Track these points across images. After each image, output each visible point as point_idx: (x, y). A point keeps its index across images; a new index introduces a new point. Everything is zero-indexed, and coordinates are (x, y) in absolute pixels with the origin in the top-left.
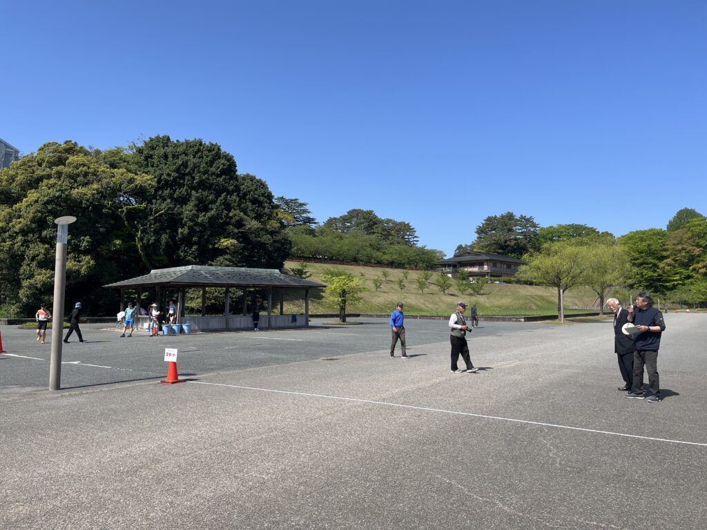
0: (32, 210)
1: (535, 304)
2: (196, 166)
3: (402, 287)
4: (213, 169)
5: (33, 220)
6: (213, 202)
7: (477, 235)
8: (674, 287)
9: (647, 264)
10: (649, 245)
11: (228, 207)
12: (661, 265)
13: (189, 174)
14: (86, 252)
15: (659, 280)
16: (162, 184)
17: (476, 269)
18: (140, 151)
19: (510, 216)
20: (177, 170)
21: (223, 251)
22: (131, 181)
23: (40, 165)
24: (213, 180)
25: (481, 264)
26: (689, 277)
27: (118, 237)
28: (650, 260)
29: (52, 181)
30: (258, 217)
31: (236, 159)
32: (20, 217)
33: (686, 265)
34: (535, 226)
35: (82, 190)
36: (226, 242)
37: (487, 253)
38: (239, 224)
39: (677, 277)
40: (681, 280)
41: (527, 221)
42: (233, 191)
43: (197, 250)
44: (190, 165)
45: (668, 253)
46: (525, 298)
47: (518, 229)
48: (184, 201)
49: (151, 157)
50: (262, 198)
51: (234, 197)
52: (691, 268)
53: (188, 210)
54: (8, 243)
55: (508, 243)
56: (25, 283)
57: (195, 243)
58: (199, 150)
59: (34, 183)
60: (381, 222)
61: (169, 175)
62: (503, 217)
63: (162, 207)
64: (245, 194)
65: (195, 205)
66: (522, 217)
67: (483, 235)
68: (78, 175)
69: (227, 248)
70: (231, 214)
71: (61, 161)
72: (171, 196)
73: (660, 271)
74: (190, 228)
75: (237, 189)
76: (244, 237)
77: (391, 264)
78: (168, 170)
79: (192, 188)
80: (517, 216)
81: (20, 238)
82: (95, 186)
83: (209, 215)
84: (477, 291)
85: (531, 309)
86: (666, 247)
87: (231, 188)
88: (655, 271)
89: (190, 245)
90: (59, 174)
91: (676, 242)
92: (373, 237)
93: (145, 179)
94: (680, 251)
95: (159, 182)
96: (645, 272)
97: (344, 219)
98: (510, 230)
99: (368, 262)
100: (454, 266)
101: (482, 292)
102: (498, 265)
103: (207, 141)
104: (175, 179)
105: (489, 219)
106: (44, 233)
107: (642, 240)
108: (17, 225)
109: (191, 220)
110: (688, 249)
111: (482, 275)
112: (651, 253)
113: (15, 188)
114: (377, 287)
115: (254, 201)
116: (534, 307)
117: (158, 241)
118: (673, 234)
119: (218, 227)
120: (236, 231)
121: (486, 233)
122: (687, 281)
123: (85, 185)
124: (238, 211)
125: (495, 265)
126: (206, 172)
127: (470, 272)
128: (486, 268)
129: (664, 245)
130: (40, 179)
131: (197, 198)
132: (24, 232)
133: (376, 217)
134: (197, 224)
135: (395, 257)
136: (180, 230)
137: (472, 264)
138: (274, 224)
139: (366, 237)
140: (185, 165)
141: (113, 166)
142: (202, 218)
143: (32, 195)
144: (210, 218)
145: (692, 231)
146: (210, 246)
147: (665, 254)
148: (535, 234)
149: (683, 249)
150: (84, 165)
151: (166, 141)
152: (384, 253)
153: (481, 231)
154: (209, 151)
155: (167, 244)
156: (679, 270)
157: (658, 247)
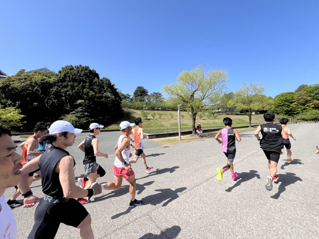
8: (298, 113)
9: (285, 105)
10: (286, 98)
12: (292, 105)
15: (291, 111)
17: (216, 111)
39: (300, 109)
52: (306, 105)
86: (294, 98)
88: (289, 108)
89: (67, 103)
91: (299, 96)
94: (300, 99)
96: (284, 108)
107: (283, 96)
110: (304, 98)
112: (287, 101)
118: (297, 93)
122: (304, 111)
125: (224, 109)
128: (220, 110)
145: (307, 91)
156: (300, 106)
157: (290, 98)
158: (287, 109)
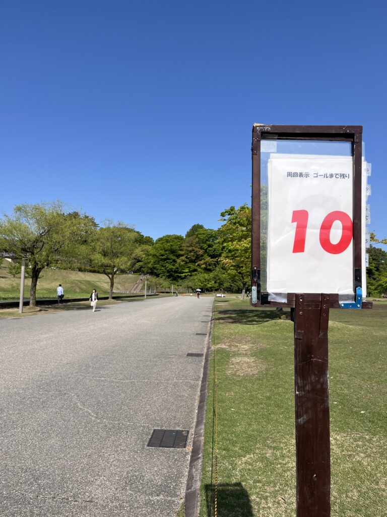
8: (185, 277)
9: (169, 259)
10: (172, 246)
12: (178, 261)
15: (176, 272)
19: (76, 215)
26: (195, 270)
28: (172, 256)
33: (193, 262)
39: (188, 270)
40: (190, 272)
41: (90, 221)
45: (183, 252)
46: (72, 282)
52: (196, 264)
73: (177, 265)
85: (75, 292)
86: (182, 248)
88: (174, 265)
91: (188, 245)
94: (190, 252)
96: (167, 265)
110: (195, 250)
118: (188, 239)
122: (193, 273)
129: (181, 246)
149: (193, 250)
156: (189, 265)
157: (177, 248)
158: (171, 267)
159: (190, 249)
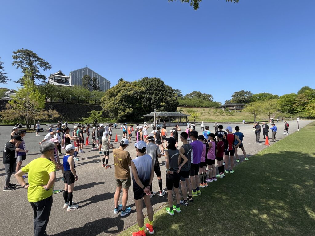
0: (120, 98)
1: (250, 118)
2: (155, 85)
3: (209, 114)
4: (159, 85)
5: (120, 100)
6: (159, 94)
7: (232, 97)
8: (298, 112)
9: (289, 105)
10: (290, 99)
11: (163, 95)
12: (294, 105)
13: (153, 87)
14: (131, 107)
15: (293, 110)
16: (147, 90)
17: (231, 108)
18: (141, 82)
19: (243, 91)
20: (150, 86)
21: (162, 106)
22: (140, 89)
23: (120, 87)
24: (159, 88)
25: (233, 106)
26: (304, 109)
27: (138, 104)
28: (290, 104)
29: (123, 91)
30: (170, 97)
31: (164, 82)
32: (117, 100)
33: (303, 105)
34: (251, 94)
35: (129, 92)
36: (162, 104)
37: (235, 103)
38: (166, 99)
39: (300, 109)
40: (301, 110)
41: (249, 93)
42: (164, 90)
43: (156, 106)
44: (153, 85)
45: (296, 101)
46: (247, 116)
47: (245, 95)
48: (152, 94)
49: (144, 83)
50: (171, 92)
51: (164, 92)
52: (305, 106)
53: (153, 96)
54: (115, 106)
55: (242, 100)
56: (119, 115)
57: (155, 104)
58: (155, 80)
59: (119, 92)
60: (202, 95)
61: (148, 87)
62: (240, 92)
63: (147, 96)
64: (167, 91)
65: (155, 95)
66: (247, 92)
67: (234, 97)
68: (128, 89)
69: (163, 105)
70: (164, 96)
71: (124, 86)
72: (149, 93)
73: (293, 107)
74: (154, 100)
75: (165, 90)
76: (167, 102)
77: (206, 107)
78: (148, 86)
79: (154, 90)
80: (245, 91)
81: (117, 104)
82: (132, 91)
83: (158, 97)
84: (232, 114)
85: (248, 120)
86: (296, 100)
87: (163, 89)
89: (154, 105)
90: (124, 89)
91: (300, 98)
92: (200, 99)
93: (143, 89)
94: (301, 101)
95: (146, 89)
96: (288, 107)
97: (191, 94)
98: (243, 96)
99: (199, 107)
100: (225, 107)
101: (233, 115)
102: (239, 106)
103: (157, 78)
104: (150, 88)
105: (236, 92)
106: (122, 103)
107: (287, 97)
108: (117, 102)
109: (154, 98)
110: (304, 100)
111: (234, 110)
112: (290, 102)
113: (115, 93)
114: (202, 114)
115: (169, 93)
116: (249, 119)
117: (146, 104)
118: (299, 95)
119: (161, 100)
120: (165, 101)
121: (235, 97)
122: (303, 110)
123: (130, 91)
124: (165, 96)
125: (237, 107)
126: (157, 86)
127: (230, 109)
128: (234, 107)
130: (120, 90)
131: (155, 93)
132: (118, 103)
133: (201, 93)
134: (156, 99)
135: (207, 105)
136: (152, 101)
137: (230, 106)
138: (174, 98)
139: (198, 99)
140: (152, 84)
141: (135, 86)
142: (157, 98)
143: (119, 94)
144: (159, 98)
145: (306, 94)
146: (159, 105)
147: (295, 102)
148: (251, 96)
149: (302, 100)
150: (129, 86)
151: (147, 78)
152: (204, 104)
153: (233, 96)
154: (158, 80)
155: (149, 105)
156: (300, 107)
157: (293, 100)
158: (290, 108)
159: (301, 100)
